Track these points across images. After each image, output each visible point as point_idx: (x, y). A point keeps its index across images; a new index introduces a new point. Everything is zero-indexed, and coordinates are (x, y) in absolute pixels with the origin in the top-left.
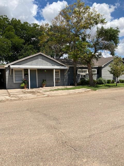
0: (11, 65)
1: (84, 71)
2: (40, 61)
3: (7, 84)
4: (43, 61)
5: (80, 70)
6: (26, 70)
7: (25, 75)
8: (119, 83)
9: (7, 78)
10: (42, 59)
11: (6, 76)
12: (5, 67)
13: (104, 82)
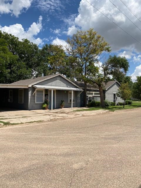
0: (34, 85)
1: (91, 93)
2: (59, 82)
3: (29, 104)
4: (61, 82)
5: (88, 92)
6: (47, 90)
7: (45, 95)
8: (118, 105)
9: (29, 98)
10: (60, 80)
11: (29, 96)
12: (29, 86)
13: (109, 104)
